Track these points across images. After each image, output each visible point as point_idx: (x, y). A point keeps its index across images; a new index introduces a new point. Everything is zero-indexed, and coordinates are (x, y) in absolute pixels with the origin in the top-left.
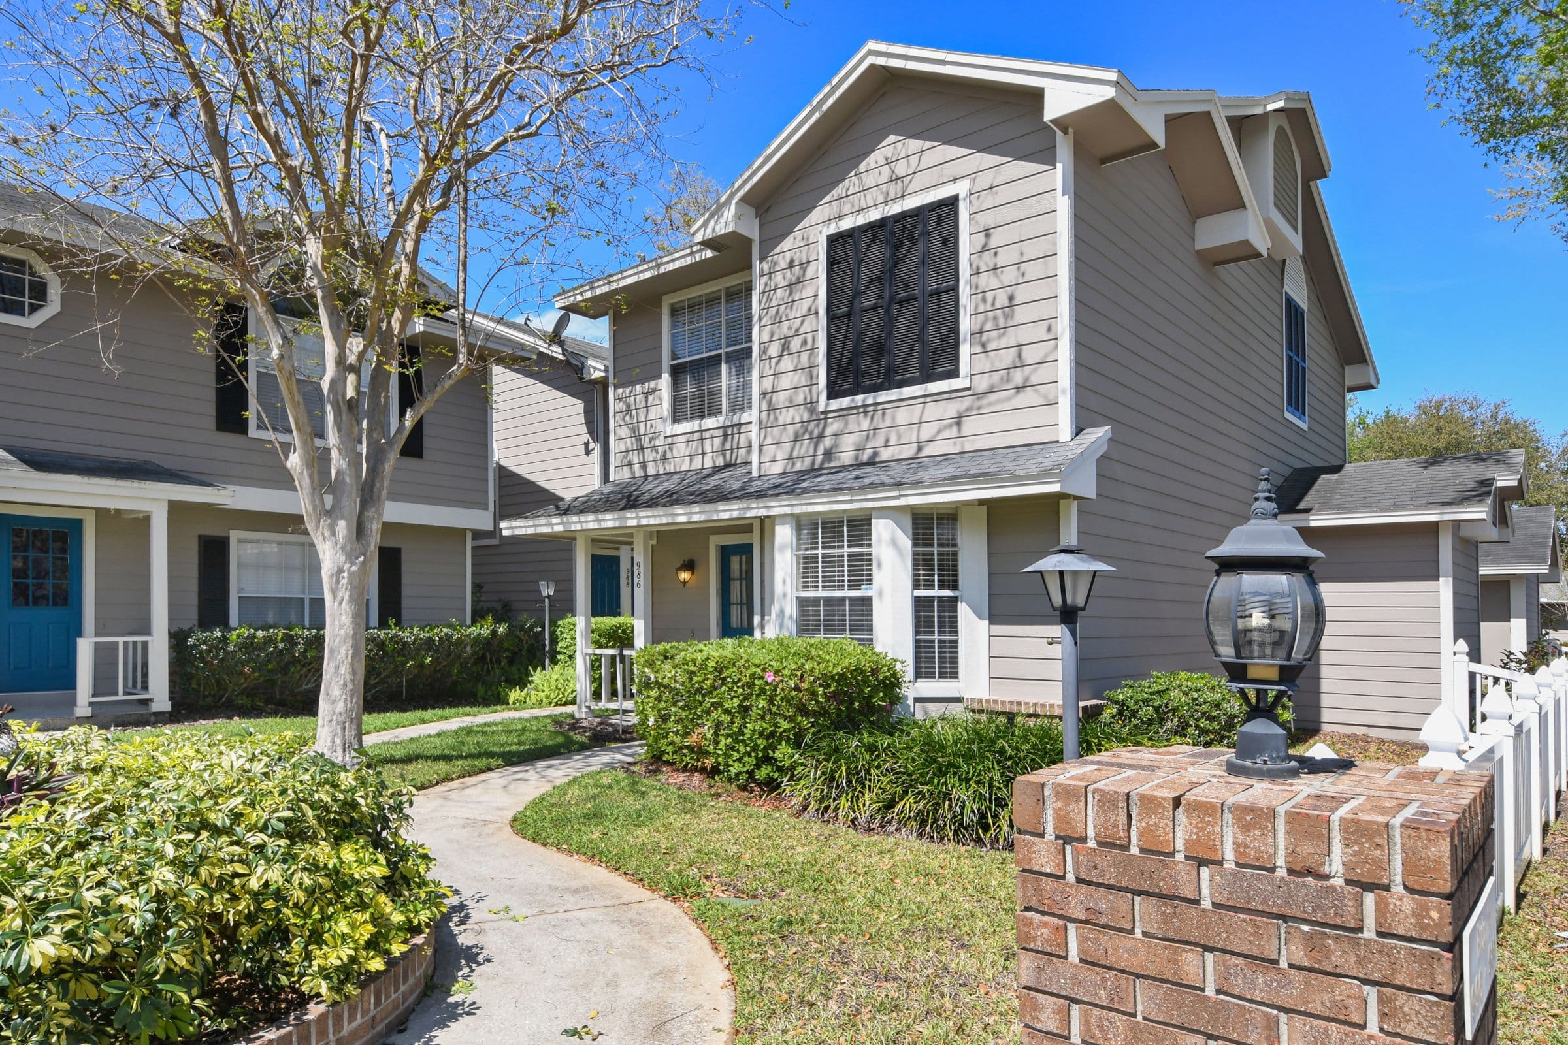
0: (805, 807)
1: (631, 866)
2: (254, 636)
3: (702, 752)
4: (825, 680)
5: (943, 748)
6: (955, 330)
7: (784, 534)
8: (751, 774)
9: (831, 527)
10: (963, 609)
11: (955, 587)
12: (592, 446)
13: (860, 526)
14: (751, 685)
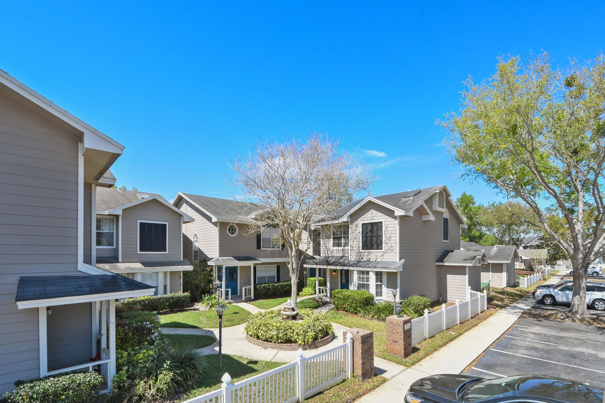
0: (362, 316)
1: (343, 324)
2: (265, 286)
3: (345, 308)
4: (364, 298)
5: (380, 308)
6: (382, 241)
7: (355, 272)
8: (353, 312)
9: (363, 272)
10: (383, 286)
11: (382, 283)
12: (311, 242)
13: (368, 273)
14: (353, 299)
